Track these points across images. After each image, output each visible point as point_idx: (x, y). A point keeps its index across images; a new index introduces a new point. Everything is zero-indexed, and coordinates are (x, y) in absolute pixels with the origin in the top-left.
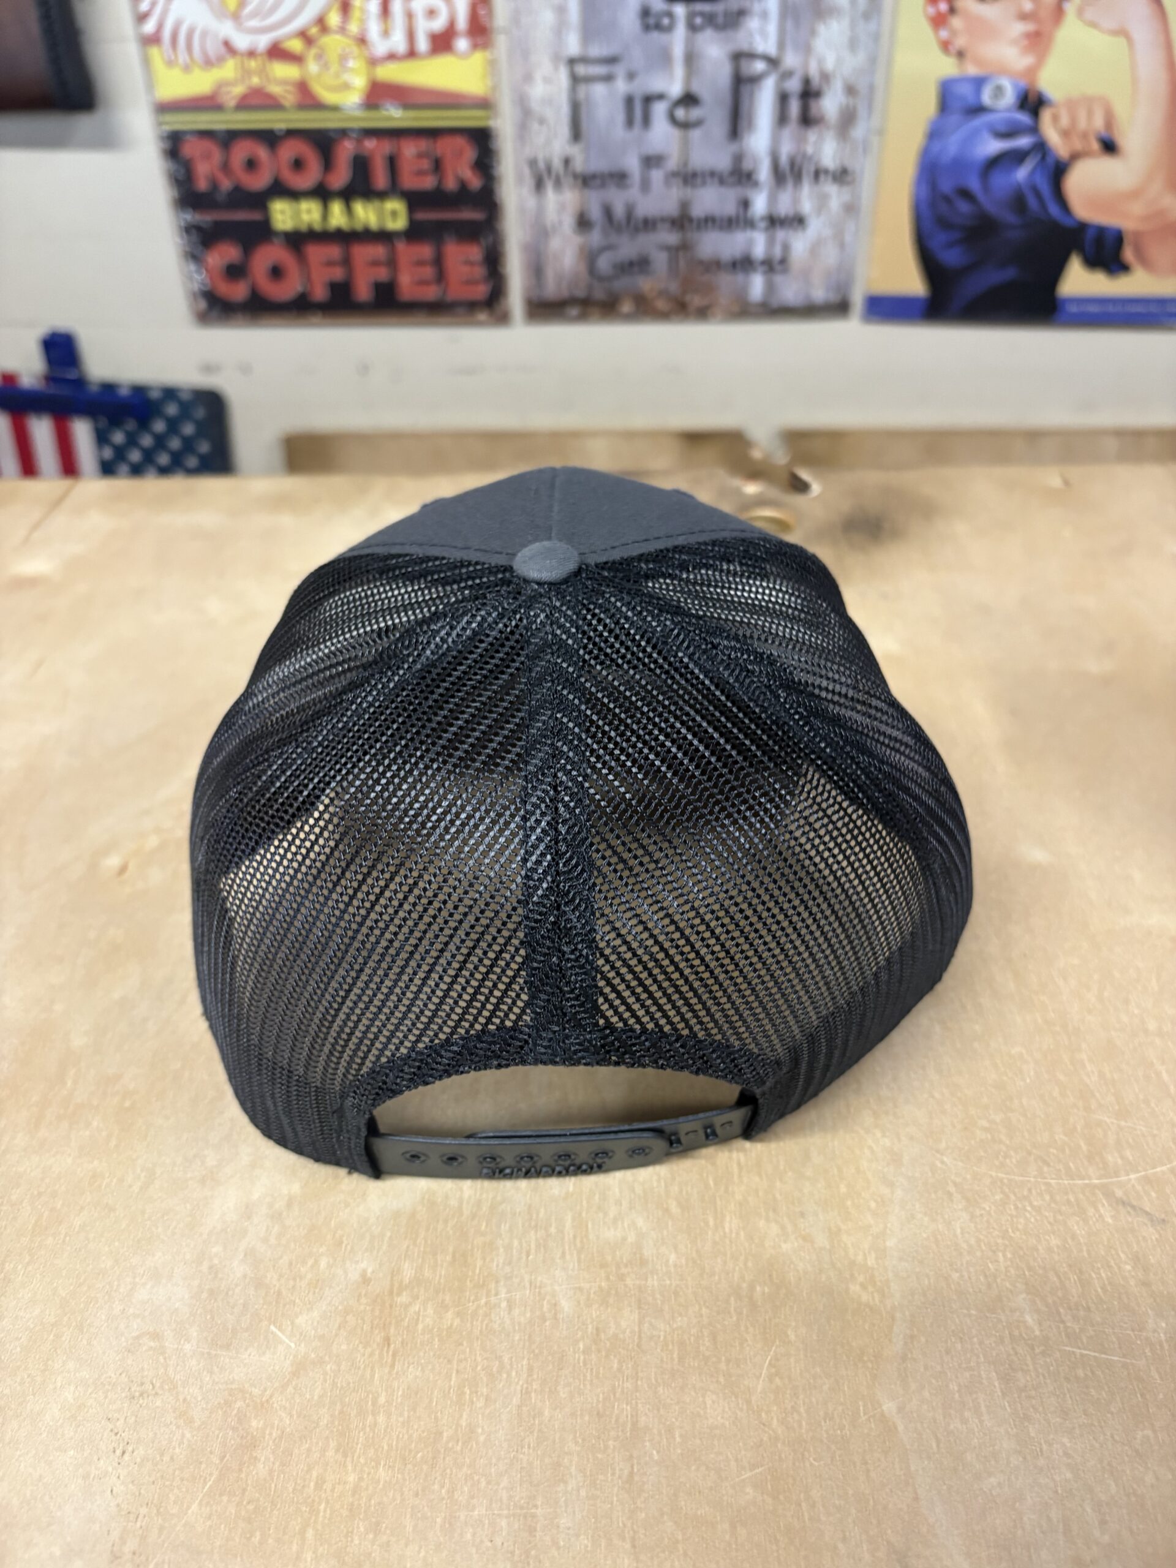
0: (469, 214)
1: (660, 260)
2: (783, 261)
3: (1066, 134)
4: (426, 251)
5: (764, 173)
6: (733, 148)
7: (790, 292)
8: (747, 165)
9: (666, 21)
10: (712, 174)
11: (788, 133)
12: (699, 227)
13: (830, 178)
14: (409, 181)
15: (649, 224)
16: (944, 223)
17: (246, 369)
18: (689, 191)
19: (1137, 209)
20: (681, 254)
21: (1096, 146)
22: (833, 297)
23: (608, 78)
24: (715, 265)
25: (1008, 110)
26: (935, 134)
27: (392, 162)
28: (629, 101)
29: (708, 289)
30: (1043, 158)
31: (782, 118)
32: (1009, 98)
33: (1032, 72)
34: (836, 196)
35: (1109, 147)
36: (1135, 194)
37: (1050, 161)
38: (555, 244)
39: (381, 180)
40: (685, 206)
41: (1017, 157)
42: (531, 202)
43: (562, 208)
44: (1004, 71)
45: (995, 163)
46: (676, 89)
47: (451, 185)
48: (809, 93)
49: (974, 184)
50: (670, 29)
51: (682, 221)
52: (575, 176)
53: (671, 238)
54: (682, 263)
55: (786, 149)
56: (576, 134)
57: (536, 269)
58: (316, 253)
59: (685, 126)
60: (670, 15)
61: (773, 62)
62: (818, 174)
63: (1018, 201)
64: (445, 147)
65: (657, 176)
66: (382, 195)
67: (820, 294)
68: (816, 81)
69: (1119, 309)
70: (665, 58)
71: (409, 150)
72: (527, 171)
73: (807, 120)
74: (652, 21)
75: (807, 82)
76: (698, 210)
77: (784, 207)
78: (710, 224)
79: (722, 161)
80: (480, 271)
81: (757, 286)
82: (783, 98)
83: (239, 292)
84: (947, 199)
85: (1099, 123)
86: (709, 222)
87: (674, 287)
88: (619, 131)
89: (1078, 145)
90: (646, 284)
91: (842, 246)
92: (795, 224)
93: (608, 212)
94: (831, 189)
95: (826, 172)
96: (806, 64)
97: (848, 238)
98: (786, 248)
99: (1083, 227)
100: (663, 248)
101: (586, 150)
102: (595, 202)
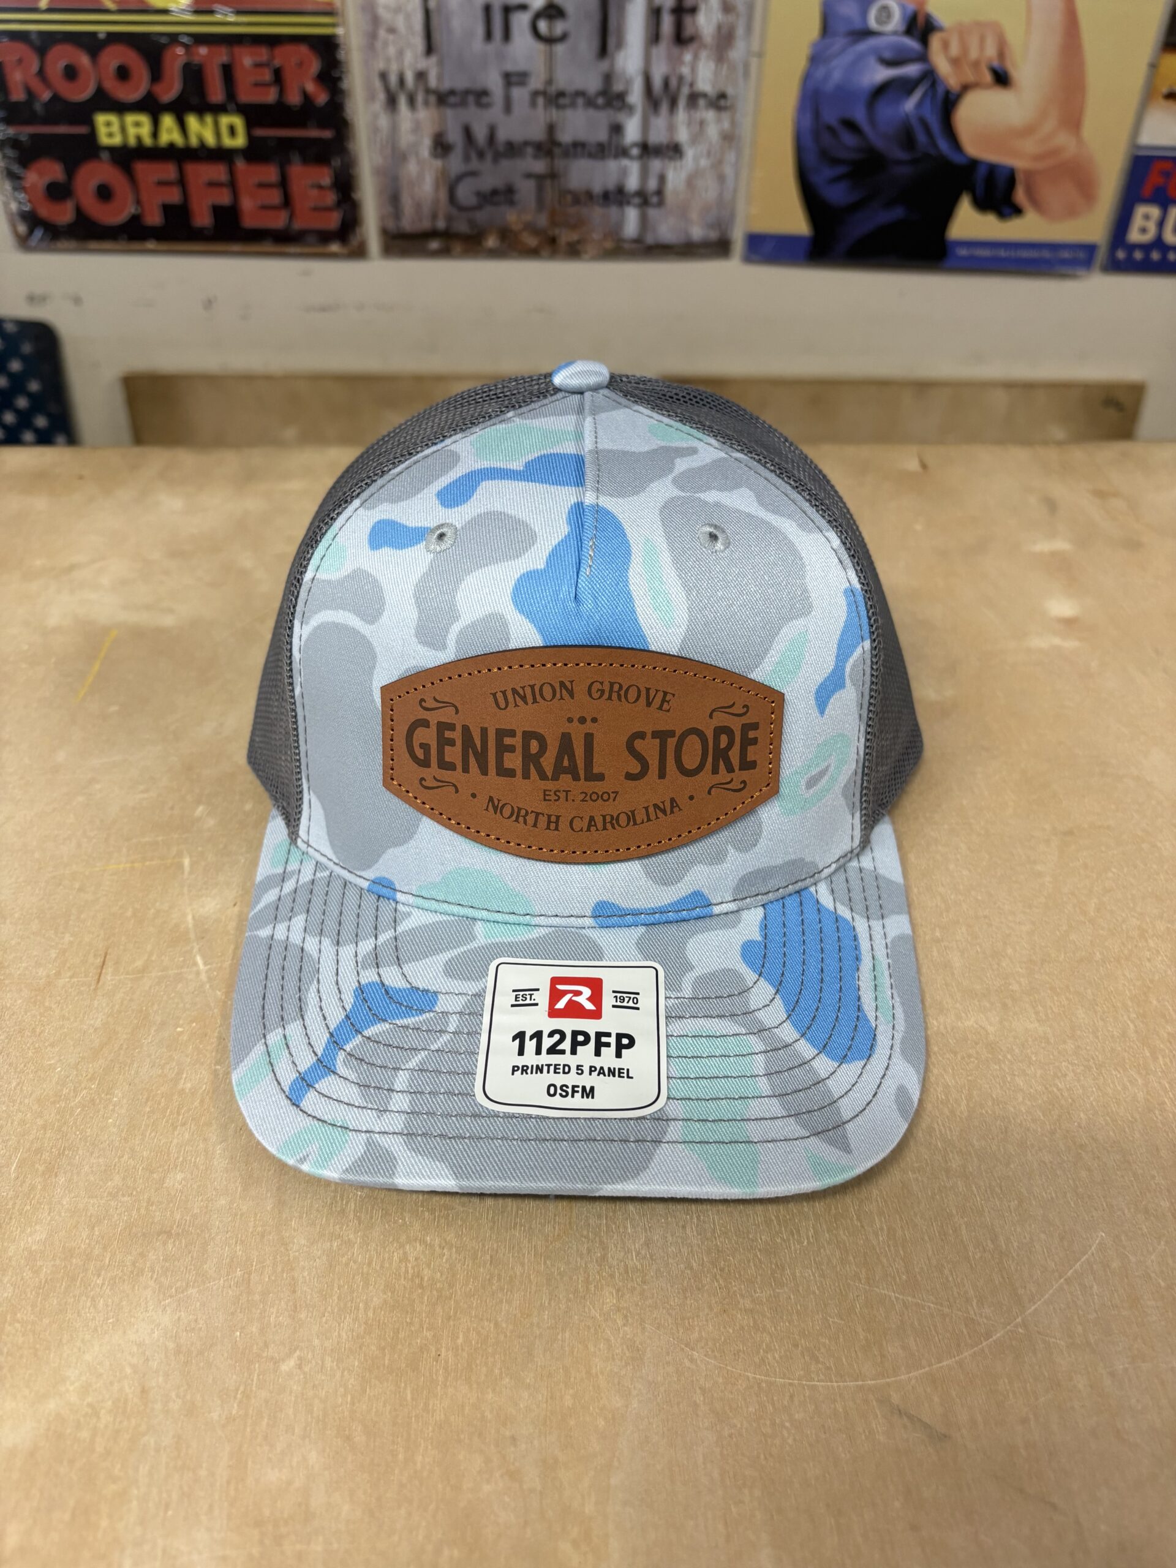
0: (314, 133)
1: (526, 189)
2: (660, 192)
3: (955, 62)
4: (270, 173)
5: (636, 96)
6: (604, 66)
7: (666, 230)
8: (618, 87)
10: (579, 95)
11: (661, 52)
12: (566, 154)
13: (707, 103)
14: (246, 96)
15: (513, 150)
16: (828, 157)
17: (77, 301)
18: (554, 114)
19: (1030, 146)
20: (548, 183)
21: (988, 77)
22: (713, 235)
24: (588, 197)
25: (895, 33)
26: (816, 59)
27: (228, 72)
28: (487, 9)
29: (578, 224)
30: (933, 88)
31: (654, 37)
34: (713, 123)
35: (1001, 79)
36: (1028, 131)
37: (940, 91)
38: (411, 168)
39: (216, 93)
40: (551, 128)
41: (906, 86)
42: (384, 121)
43: (417, 128)
45: (881, 90)
47: (294, 99)
48: (682, 11)
49: (859, 115)
51: (549, 146)
52: (428, 91)
53: (539, 166)
54: (550, 194)
55: (659, 71)
56: (430, 45)
57: (393, 198)
58: (148, 172)
59: (549, 41)
62: (694, 98)
63: (906, 136)
64: (286, 56)
65: (520, 94)
66: (218, 109)
67: (697, 233)
69: (1012, 254)
71: (247, 59)
72: (378, 84)
73: (681, 39)
76: (566, 137)
77: (658, 134)
78: (579, 149)
79: (592, 84)
80: (331, 198)
81: (631, 220)
82: (655, 13)
83: (64, 215)
84: (831, 129)
85: (991, 51)
86: (578, 148)
87: (543, 221)
88: (478, 43)
89: (970, 77)
90: (512, 217)
91: (721, 178)
92: (671, 153)
93: (467, 132)
94: (710, 115)
95: (704, 95)
97: (728, 170)
98: (662, 179)
99: (974, 164)
100: (529, 176)
101: (441, 63)
102: (453, 122)
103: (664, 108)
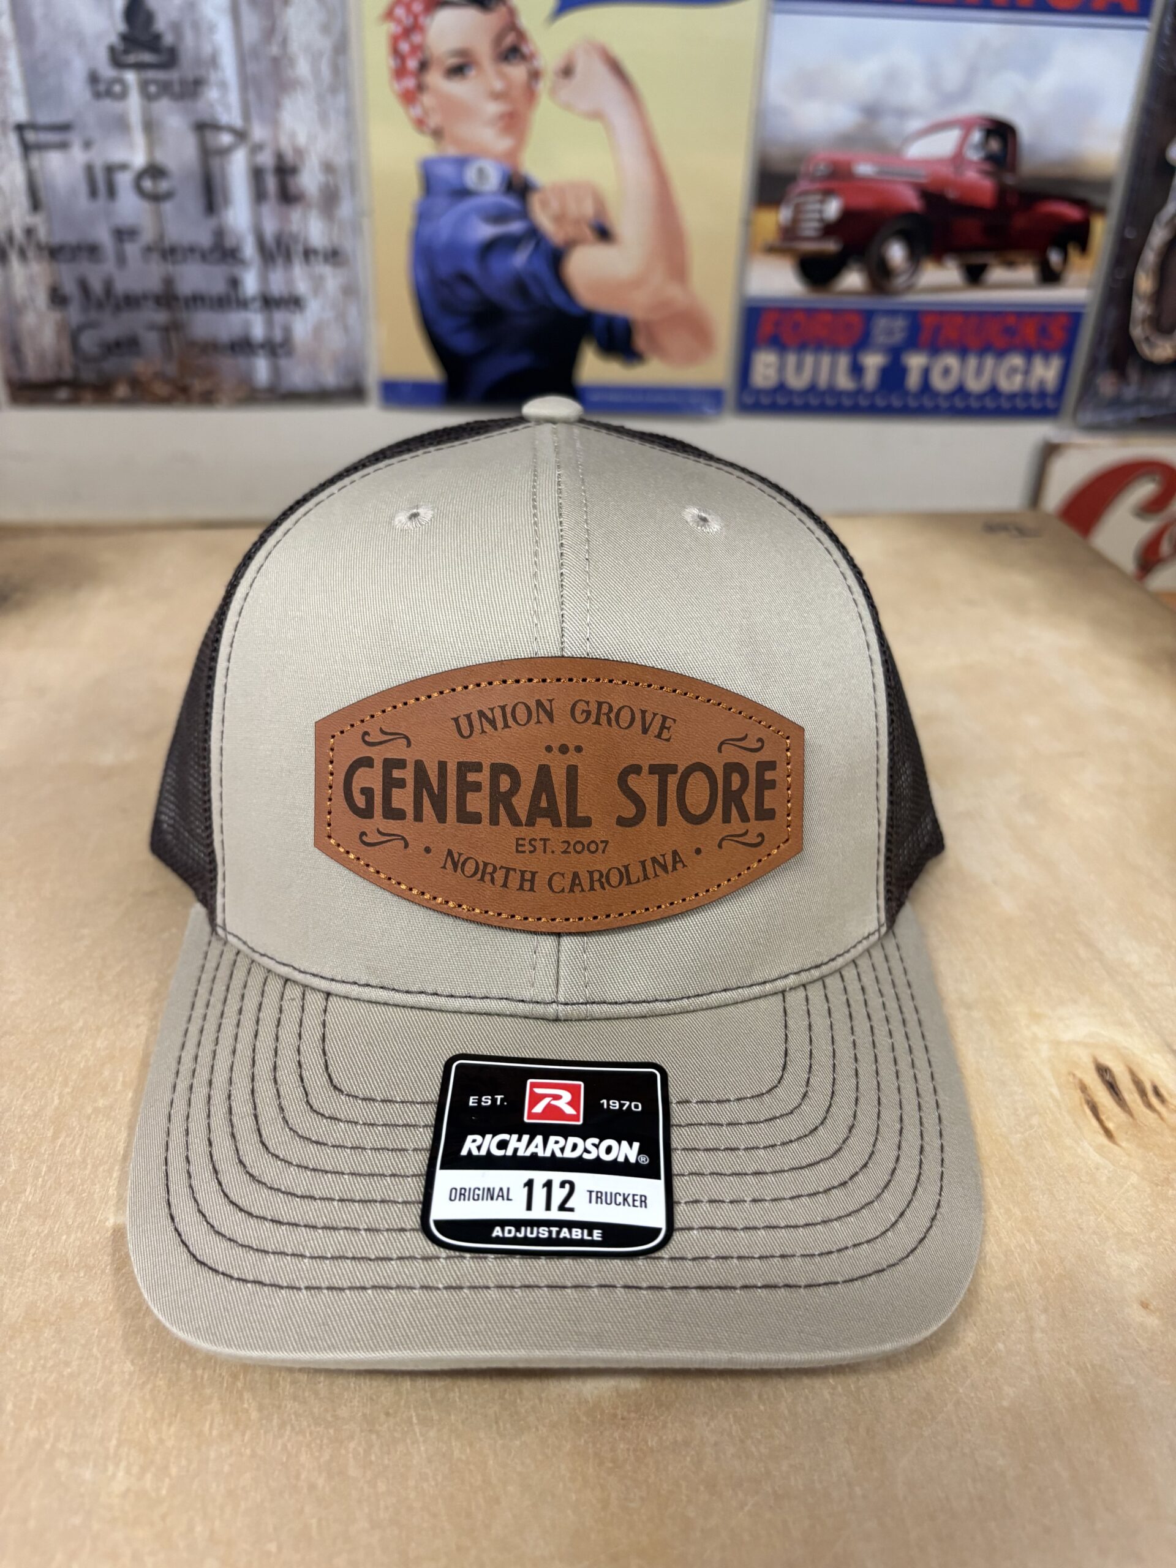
1: (151, 340)
2: (286, 344)
3: (557, 218)
5: (249, 250)
6: (212, 223)
7: (298, 376)
8: (229, 242)
9: (117, 88)
10: (192, 250)
11: (269, 210)
12: (187, 306)
13: (321, 258)
15: (131, 302)
16: (447, 307)
18: (170, 268)
19: (643, 297)
20: (173, 336)
22: (346, 383)
23: (63, 146)
24: (211, 347)
25: (494, 193)
26: (423, 216)
28: (89, 170)
29: (208, 373)
30: (537, 245)
31: (259, 195)
32: (493, 180)
33: (513, 154)
34: (332, 279)
35: (604, 234)
37: (545, 247)
38: (30, 320)
40: (169, 282)
41: (511, 243)
43: (31, 281)
44: (483, 153)
45: (489, 248)
46: (139, 159)
48: (285, 170)
50: (123, 95)
51: (167, 298)
52: (40, 247)
53: (161, 317)
54: (175, 344)
55: (270, 227)
56: (36, 203)
57: (14, 350)
59: (156, 198)
60: (121, 82)
61: (241, 135)
62: (309, 254)
65: (132, 249)
67: (330, 378)
68: (290, 157)
69: (639, 398)
70: (121, 125)
73: (288, 197)
74: (102, 87)
75: (280, 157)
76: (184, 288)
77: (277, 284)
78: (199, 303)
79: (203, 237)
81: (261, 369)
82: (257, 174)
84: (447, 283)
85: (589, 210)
86: (197, 300)
87: (171, 369)
88: (83, 201)
89: (572, 232)
90: (139, 366)
91: (346, 329)
92: (292, 305)
93: (84, 286)
94: (324, 270)
95: (316, 251)
96: (276, 138)
97: (353, 322)
98: (287, 331)
99: (589, 315)
100: (152, 327)
101: (49, 220)
102: (68, 276)
103: (280, 261)
